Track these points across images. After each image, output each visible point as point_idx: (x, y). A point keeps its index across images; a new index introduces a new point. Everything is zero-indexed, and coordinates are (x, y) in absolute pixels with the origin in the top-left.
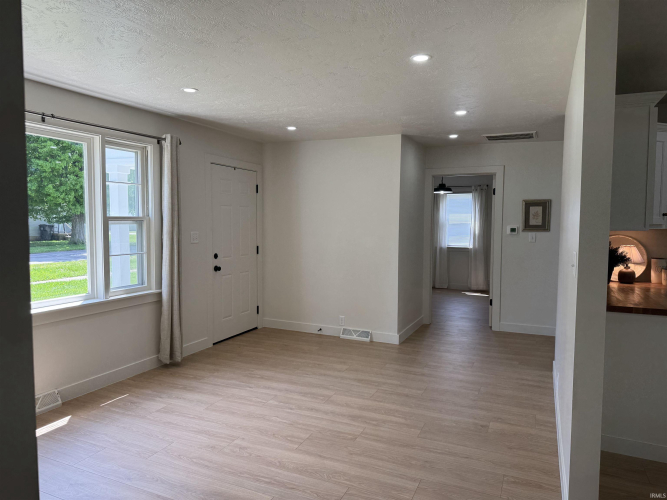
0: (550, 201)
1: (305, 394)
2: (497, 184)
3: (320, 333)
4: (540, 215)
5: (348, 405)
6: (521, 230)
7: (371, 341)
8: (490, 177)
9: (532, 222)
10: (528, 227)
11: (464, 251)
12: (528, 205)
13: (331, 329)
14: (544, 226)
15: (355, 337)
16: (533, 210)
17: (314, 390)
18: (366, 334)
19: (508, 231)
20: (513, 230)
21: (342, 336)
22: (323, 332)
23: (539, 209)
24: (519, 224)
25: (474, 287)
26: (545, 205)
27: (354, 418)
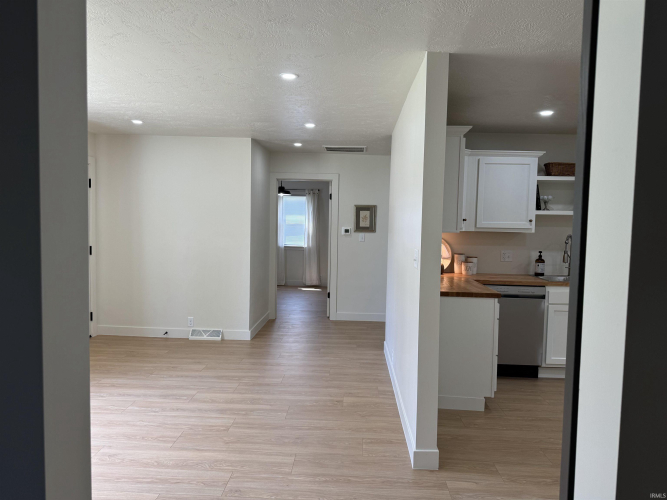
0: (375, 207)
1: (165, 396)
2: (333, 190)
3: (165, 336)
4: (368, 218)
5: (213, 401)
6: (353, 231)
7: (223, 340)
8: (327, 184)
9: (362, 224)
10: (359, 228)
11: (299, 249)
12: (359, 209)
13: (177, 331)
14: (371, 229)
15: (205, 337)
16: (362, 213)
17: (175, 392)
18: (217, 333)
19: (343, 232)
20: (347, 231)
21: (191, 338)
22: (169, 336)
23: (367, 213)
24: (351, 226)
25: (308, 283)
26: (372, 209)
27: (222, 411)
